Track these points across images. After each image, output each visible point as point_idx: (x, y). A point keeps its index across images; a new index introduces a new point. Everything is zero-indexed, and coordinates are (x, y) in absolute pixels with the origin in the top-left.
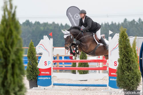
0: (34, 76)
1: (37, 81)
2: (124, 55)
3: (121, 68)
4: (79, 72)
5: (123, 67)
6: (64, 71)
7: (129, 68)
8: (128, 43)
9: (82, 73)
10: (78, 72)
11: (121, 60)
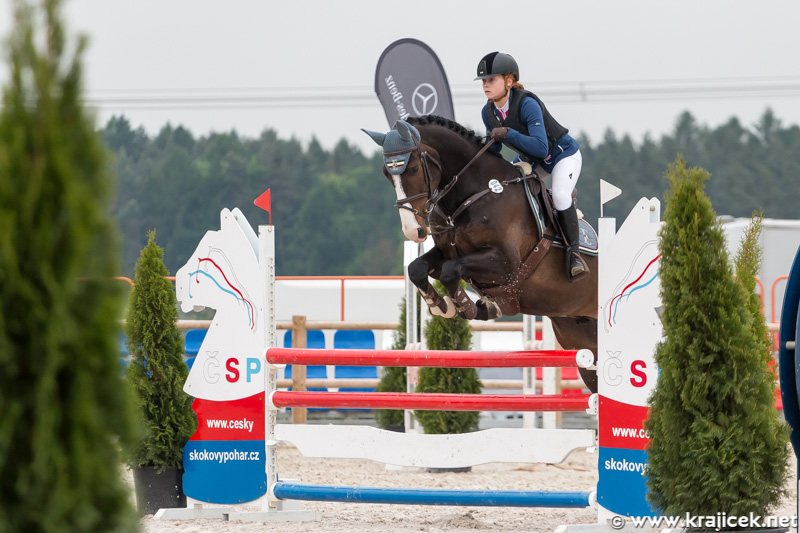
0: (167, 444)
1: (182, 471)
2: (689, 322)
3: (673, 400)
4: (422, 423)
5: (683, 395)
6: (333, 414)
7: (721, 399)
8: (716, 252)
9: (443, 426)
10: (417, 423)
11: (677, 351)
